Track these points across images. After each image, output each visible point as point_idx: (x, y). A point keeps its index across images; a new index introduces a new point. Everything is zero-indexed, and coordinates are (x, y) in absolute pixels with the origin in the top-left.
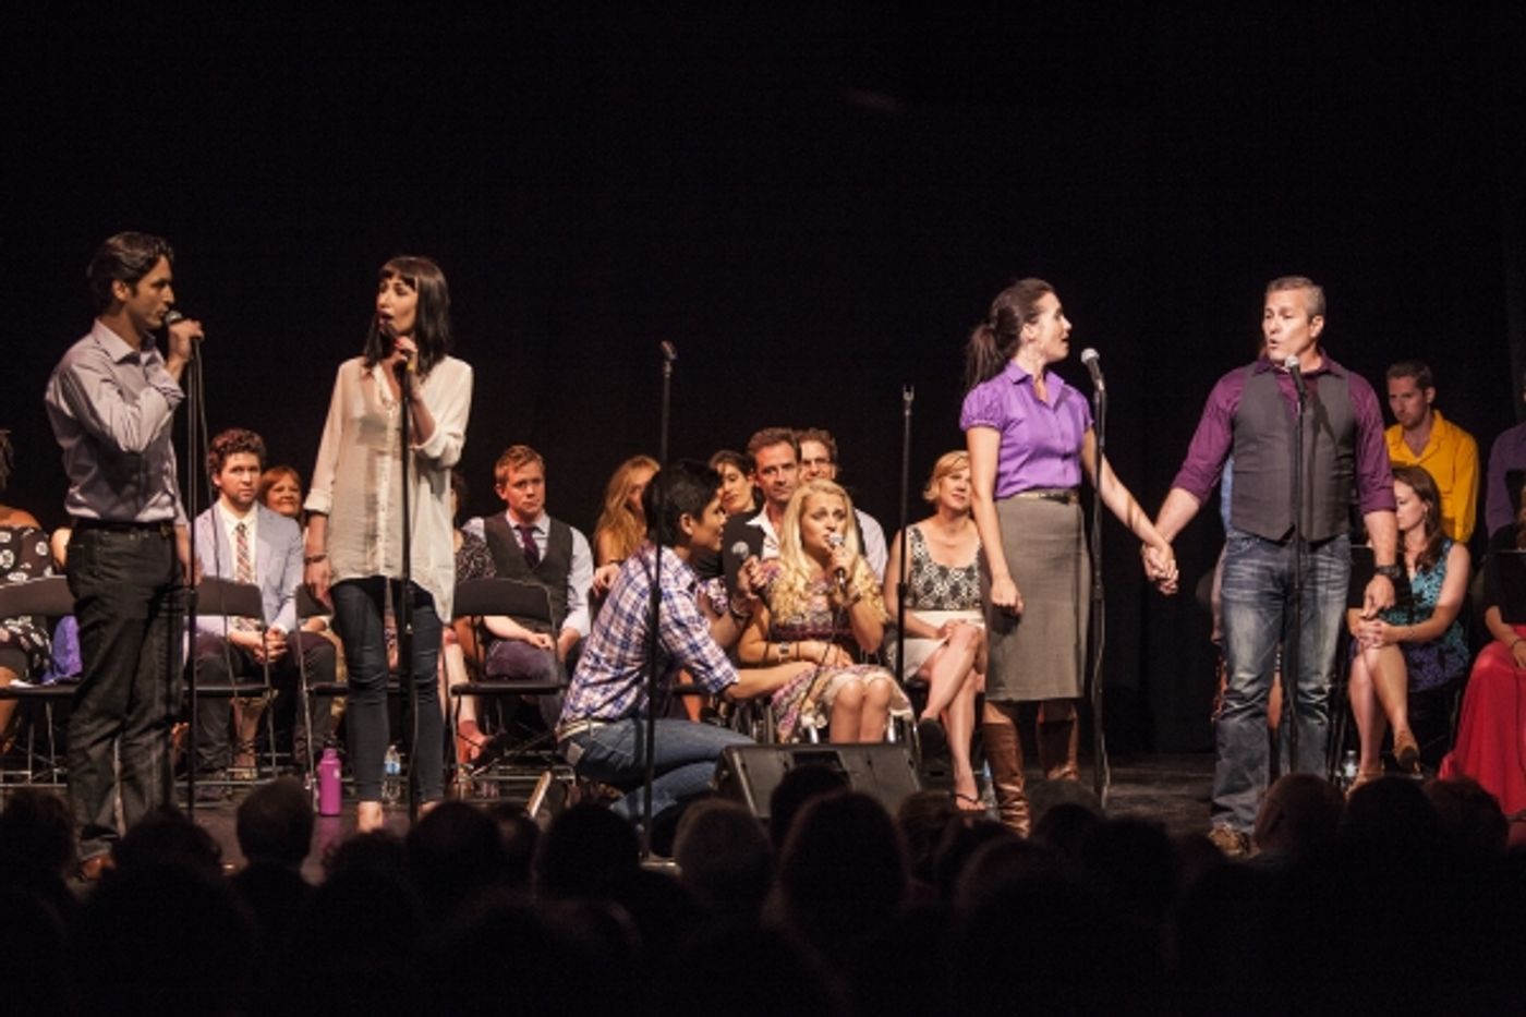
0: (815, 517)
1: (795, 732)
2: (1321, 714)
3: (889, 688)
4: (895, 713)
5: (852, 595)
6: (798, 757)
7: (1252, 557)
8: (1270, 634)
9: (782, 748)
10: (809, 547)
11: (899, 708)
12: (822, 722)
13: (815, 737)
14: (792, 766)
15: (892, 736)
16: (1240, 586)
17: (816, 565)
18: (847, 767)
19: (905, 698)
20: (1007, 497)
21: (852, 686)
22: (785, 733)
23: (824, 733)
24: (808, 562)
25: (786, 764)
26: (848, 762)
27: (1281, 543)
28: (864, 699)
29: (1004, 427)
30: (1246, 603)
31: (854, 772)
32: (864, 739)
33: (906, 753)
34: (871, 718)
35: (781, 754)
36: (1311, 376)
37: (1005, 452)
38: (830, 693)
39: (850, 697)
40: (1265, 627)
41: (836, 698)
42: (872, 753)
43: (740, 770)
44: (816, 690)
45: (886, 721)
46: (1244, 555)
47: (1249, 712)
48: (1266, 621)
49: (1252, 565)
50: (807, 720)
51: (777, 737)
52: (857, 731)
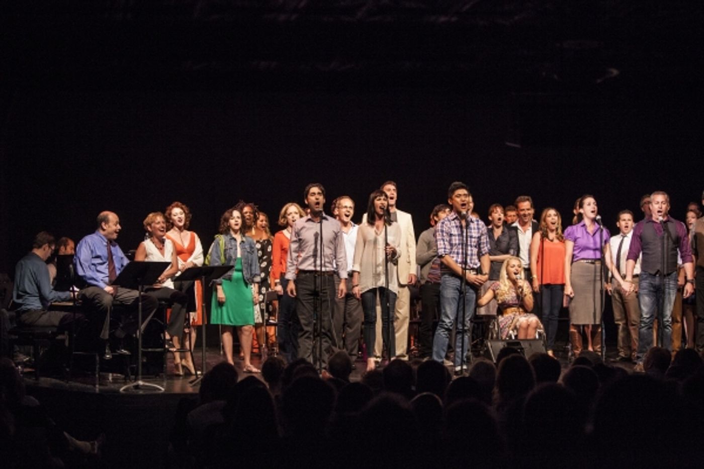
0: (512, 267)
1: (507, 336)
2: (670, 328)
3: (537, 322)
4: (539, 330)
5: (524, 294)
6: (508, 344)
7: (646, 280)
8: (653, 303)
9: (502, 340)
10: (509, 278)
11: (540, 329)
12: (516, 333)
13: (513, 337)
14: (506, 346)
15: (537, 337)
16: (643, 289)
17: (511, 284)
18: (523, 347)
19: (542, 326)
20: (576, 261)
21: (525, 322)
22: (504, 337)
23: (516, 336)
24: (509, 283)
25: (504, 346)
26: (523, 345)
27: (655, 275)
28: (529, 325)
29: (575, 240)
30: (645, 294)
31: (526, 348)
32: (529, 338)
33: (542, 342)
34: (531, 331)
35: (503, 343)
36: (665, 222)
37: (575, 248)
38: (518, 324)
39: (524, 325)
40: (652, 301)
41: (520, 326)
42: (531, 342)
43: (490, 348)
44: (514, 322)
45: (536, 332)
46: (644, 279)
47: (647, 327)
48: (651, 299)
49: (646, 282)
50: (511, 332)
51: (502, 338)
52: (526, 335)
